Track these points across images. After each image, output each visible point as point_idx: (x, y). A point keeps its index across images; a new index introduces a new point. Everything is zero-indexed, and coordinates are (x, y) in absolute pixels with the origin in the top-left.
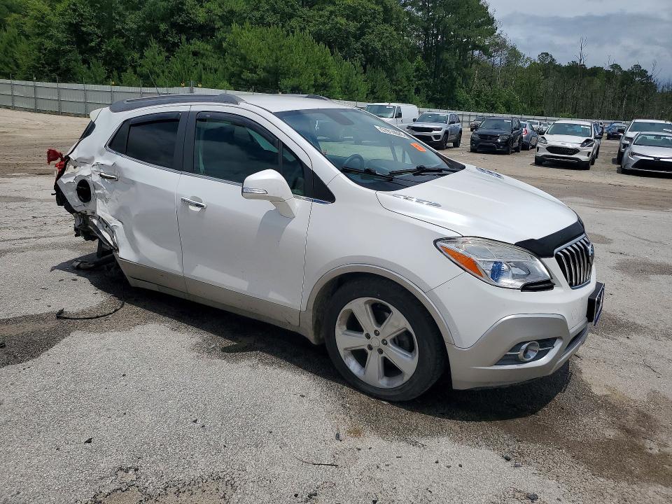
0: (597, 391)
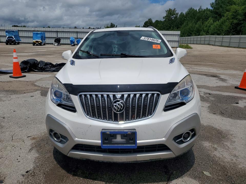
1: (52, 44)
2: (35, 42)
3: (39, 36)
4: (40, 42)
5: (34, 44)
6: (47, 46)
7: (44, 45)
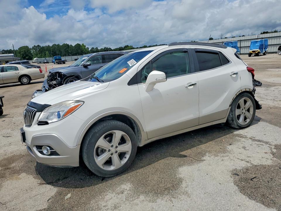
0: (23, 175)
1: (276, 53)
2: (252, 52)
3: (258, 44)
4: (257, 52)
5: (250, 55)
6: (267, 56)
7: (264, 54)
